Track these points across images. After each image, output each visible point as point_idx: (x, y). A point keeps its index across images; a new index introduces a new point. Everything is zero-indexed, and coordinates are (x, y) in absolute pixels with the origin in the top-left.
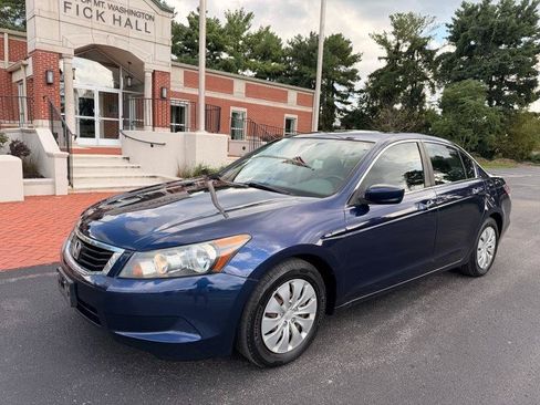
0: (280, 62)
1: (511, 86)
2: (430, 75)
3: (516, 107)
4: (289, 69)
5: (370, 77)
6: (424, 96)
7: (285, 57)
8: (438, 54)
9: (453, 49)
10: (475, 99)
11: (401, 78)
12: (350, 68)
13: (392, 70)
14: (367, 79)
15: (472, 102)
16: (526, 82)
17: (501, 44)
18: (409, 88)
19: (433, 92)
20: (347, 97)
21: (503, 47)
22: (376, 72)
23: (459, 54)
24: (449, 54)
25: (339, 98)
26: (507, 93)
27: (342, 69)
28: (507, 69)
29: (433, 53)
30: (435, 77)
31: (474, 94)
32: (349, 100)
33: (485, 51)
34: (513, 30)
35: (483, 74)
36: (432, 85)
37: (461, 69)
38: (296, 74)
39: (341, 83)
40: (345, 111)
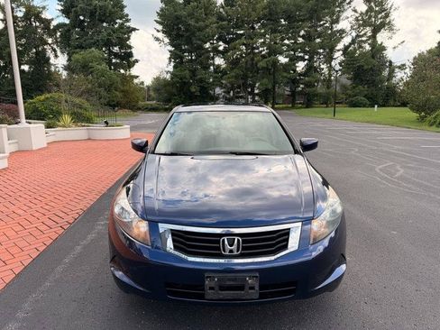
1: (116, 55)
2: (50, 41)
3: (122, 71)
6: (49, 58)
8: (54, 23)
9: (67, 21)
16: (125, 53)
18: (34, 51)
19: (56, 56)
21: (105, 24)
23: (73, 25)
24: (64, 25)
26: (114, 61)
28: (112, 42)
29: (49, 22)
30: (56, 42)
33: (93, 26)
34: (111, 13)
36: (54, 50)
37: (77, 39)
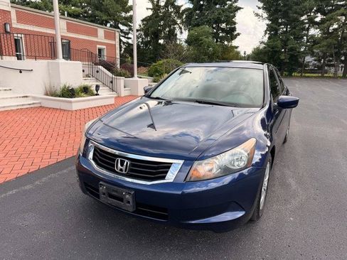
0: (78, 7)
1: (223, 30)
2: (179, 21)
3: (226, 43)
4: (86, 12)
5: (143, 21)
6: (176, 35)
7: (81, 3)
8: (183, 8)
9: (191, 6)
10: (207, 37)
11: (162, 23)
12: (129, 14)
13: (156, 17)
14: (140, 23)
15: (206, 39)
16: (230, 28)
17: (216, 5)
18: (167, 29)
19: (181, 33)
20: (128, 34)
21: (218, 6)
22: (146, 18)
23: (195, 9)
24: (189, 9)
25: (123, 35)
26: (221, 34)
27: (123, 14)
28: (221, 20)
29: (179, 7)
30: (182, 23)
31: (207, 34)
32: (130, 36)
33: (209, 8)
35: (209, 23)
36: (181, 28)
37: (196, 19)
38: (91, 16)
39: (123, 24)
40: (128, 43)
